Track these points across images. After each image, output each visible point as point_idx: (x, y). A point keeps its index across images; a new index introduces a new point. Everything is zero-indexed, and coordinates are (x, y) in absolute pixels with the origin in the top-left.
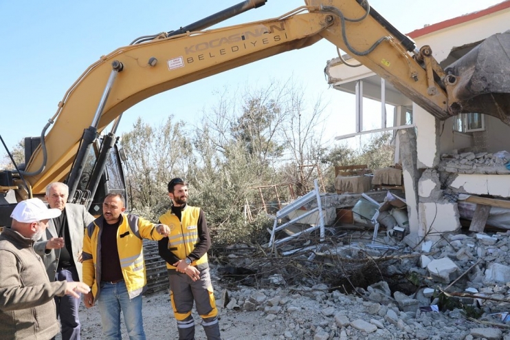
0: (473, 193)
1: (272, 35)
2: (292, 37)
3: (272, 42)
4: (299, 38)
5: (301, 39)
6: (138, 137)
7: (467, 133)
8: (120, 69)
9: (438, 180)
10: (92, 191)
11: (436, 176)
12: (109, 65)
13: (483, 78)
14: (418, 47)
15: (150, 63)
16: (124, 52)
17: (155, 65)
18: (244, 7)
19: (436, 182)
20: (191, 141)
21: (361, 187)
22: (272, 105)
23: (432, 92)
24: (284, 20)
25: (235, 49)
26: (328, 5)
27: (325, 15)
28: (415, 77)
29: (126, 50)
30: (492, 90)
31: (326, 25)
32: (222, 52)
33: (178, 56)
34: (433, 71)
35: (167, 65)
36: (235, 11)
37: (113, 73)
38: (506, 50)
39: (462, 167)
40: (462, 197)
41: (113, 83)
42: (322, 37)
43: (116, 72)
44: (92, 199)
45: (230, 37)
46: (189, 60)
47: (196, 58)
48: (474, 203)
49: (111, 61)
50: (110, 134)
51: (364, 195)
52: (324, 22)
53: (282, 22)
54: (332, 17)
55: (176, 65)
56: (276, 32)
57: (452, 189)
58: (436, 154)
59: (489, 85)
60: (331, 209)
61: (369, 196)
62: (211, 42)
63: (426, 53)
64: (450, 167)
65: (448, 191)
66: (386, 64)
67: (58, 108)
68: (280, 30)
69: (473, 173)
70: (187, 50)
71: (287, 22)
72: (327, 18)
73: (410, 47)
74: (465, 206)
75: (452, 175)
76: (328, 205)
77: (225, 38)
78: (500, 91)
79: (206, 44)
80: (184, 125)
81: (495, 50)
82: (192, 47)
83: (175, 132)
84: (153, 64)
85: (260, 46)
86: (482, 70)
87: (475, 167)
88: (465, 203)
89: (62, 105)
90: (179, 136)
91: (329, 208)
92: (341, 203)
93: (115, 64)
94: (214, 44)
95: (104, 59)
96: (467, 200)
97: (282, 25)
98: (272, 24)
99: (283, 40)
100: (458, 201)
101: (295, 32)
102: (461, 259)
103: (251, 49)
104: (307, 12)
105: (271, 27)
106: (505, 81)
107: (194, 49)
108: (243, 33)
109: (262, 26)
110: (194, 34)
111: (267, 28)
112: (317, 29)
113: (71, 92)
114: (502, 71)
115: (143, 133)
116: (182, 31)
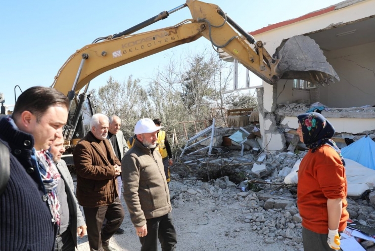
0: (292, 128)
1: (170, 37)
2: (181, 38)
3: (170, 41)
4: (185, 38)
5: (187, 39)
6: (110, 89)
7: (307, 90)
8: (86, 58)
9: (274, 120)
10: (74, 125)
11: (273, 117)
12: (80, 56)
13: (286, 62)
14: (256, 41)
15: (102, 55)
16: (89, 48)
17: (106, 55)
18: (155, 20)
19: (272, 121)
20: (146, 91)
21: (242, 123)
22: (212, 63)
23: (262, 69)
24: (177, 27)
25: (149, 45)
26: (202, 17)
27: (200, 24)
28: (252, 60)
29: (89, 47)
30: (291, 69)
31: (201, 30)
32: (142, 47)
33: (117, 50)
34: (263, 56)
35: (112, 55)
36: (150, 22)
37: (83, 60)
38: (300, 45)
39: (286, 112)
40: (287, 130)
41: (83, 66)
42: (201, 36)
43: (84, 60)
44: (75, 130)
45: (147, 38)
46: (124, 52)
47: (128, 51)
48: (293, 134)
49: (81, 54)
50: (84, 94)
51: (241, 128)
52: (199, 28)
53: (176, 29)
54: (204, 25)
55: (117, 55)
56: (173, 35)
57: (282, 125)
58: (273, 104)
59: (289, 66)
60: (219, 137)
61: (244, 129)
62: (136, 42)
63: (260, 45)
64: (280, 112)
65: (280, 127)
66: (236, 52)
67: (54, 79)
68: (174, 33)
69: (291, 116)
70: (123, 46)
71: (179, 28)
72: (201, 26)
73: (252, 41)
74: (288, 136)
75: (282, 117)
76: (218, 134)
77: (144, 39)
78: (296, 69)
79: (133, 42)
80: (139, 81)
81: (294, 46)
82: (126, 44)
83: (134, 86)
84: (104, 55)
85: (164, 43)
86: (286, 57)
87: (292, 113)
88: (288, 134)
89: (57, 78)
90: (137, 88)
91: (218, 136)
92: (226, 133)
93: (83, 55)
94: (138, 42)
95: (78, 52)
96: (289, 132)
97: (176, 30)
98: (170, 30)
99: (176, 39)
100: (284, 133)
101: (183, 34)
102: (272, 165)
103: (158, 45)
104: (190, 22)
105: (170, 32)
106: (298, 64)
107: (127, 45)
108: (154, 35)
109: (165, 31)
110: (127, 37)
111: (167, 32)
112: (195, 32)
113: (62, 71)
114: (297, 58)
115: (113, 86)
116: (120, 35)
